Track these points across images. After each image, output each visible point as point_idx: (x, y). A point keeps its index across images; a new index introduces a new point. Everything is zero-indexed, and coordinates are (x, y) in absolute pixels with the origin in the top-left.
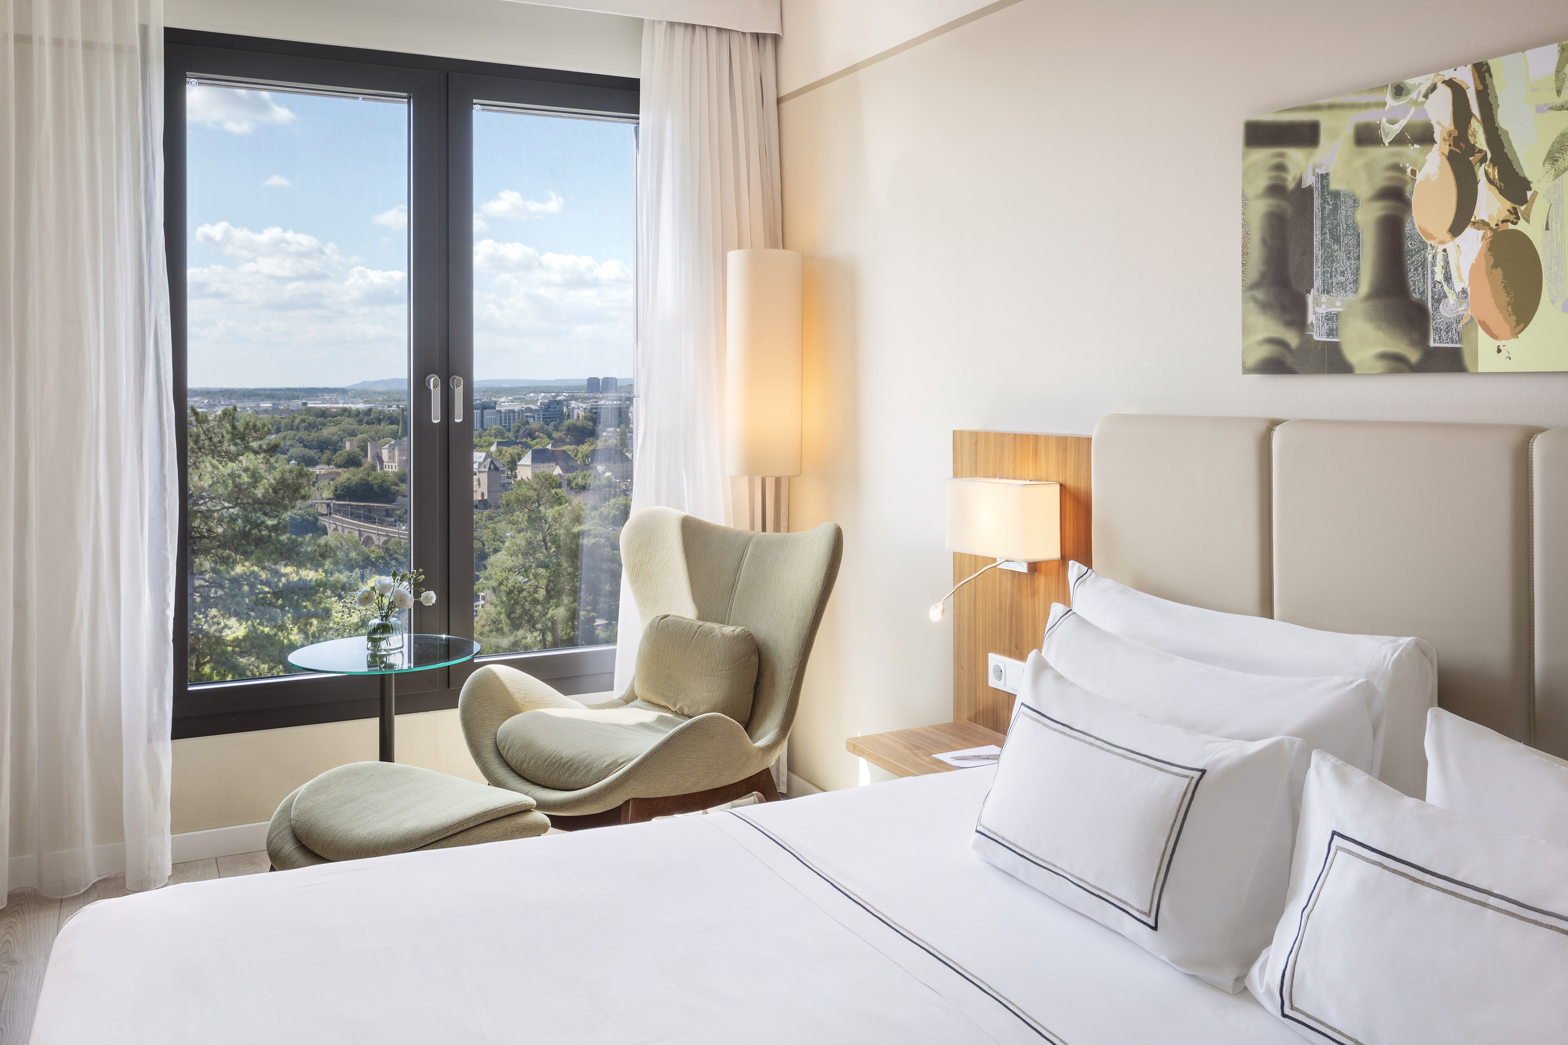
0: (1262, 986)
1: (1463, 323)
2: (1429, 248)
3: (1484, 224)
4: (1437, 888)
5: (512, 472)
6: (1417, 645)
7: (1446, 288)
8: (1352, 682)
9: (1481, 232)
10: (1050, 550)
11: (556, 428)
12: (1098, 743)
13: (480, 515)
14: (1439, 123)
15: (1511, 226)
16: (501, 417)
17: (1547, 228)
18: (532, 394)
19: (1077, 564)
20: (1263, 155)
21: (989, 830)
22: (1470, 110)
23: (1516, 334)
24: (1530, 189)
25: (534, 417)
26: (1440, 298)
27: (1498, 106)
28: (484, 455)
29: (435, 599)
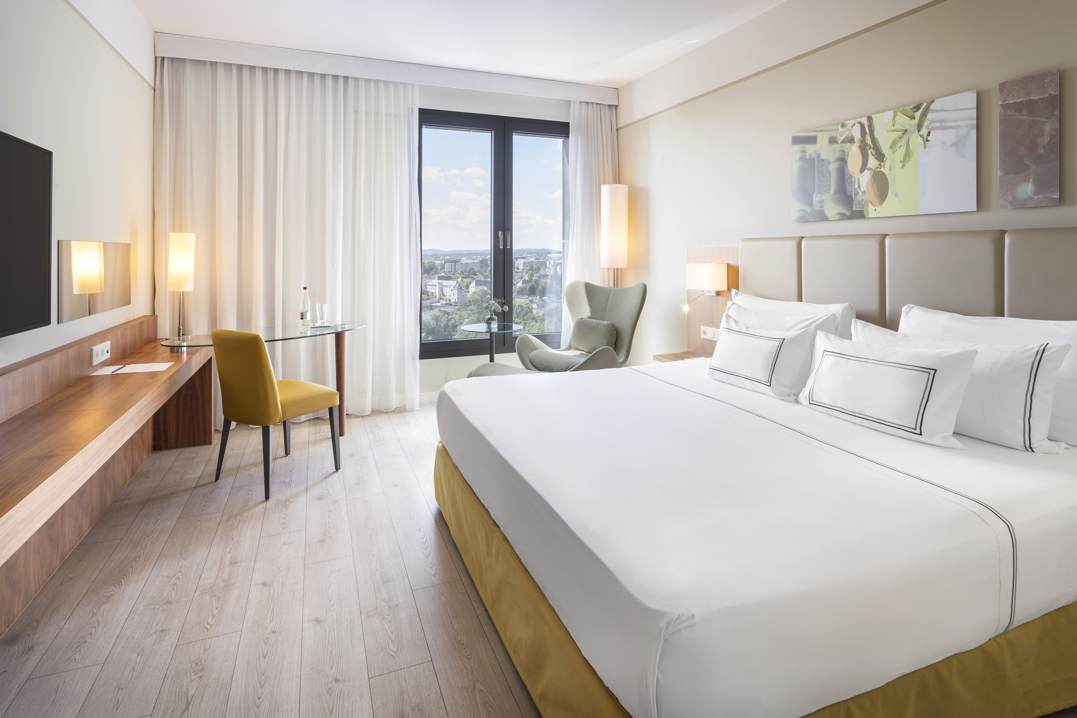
0: (803, 397)
1: (864, 202)
2: (853, 177)
3: (871, 169)
4: (854, 360)
5: (467, 290)
6: (849, 305)
7: (858, 190)
8: (829, 314)
9: (870, 172)
10: (724, 287)
11: (485, 271)
12: (750, 335)
13: (454, 308)
14: (856, 136)
15: (879, 169)
16: (463, 266)
17: (890, 170)
18: (475, 256)
19: (735, 290)
20: (798, 147)
21: (714, 367)
22: (866, 132)
23: (881, 205)
24: (885, 157)
25: (476, 266)
26: (857, 194)
27: (875, 130)
28: (456, 282)
29: (508, 309)
